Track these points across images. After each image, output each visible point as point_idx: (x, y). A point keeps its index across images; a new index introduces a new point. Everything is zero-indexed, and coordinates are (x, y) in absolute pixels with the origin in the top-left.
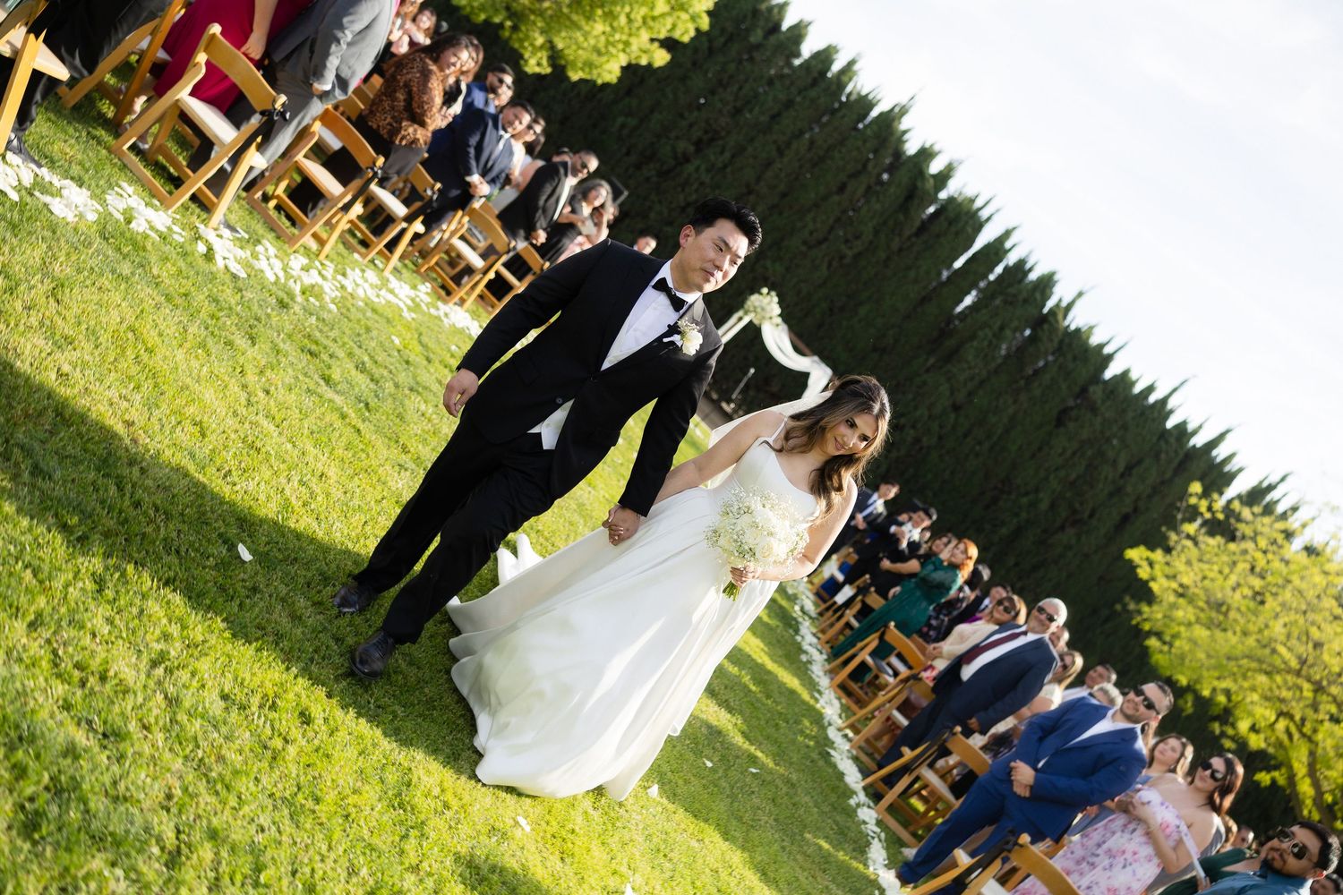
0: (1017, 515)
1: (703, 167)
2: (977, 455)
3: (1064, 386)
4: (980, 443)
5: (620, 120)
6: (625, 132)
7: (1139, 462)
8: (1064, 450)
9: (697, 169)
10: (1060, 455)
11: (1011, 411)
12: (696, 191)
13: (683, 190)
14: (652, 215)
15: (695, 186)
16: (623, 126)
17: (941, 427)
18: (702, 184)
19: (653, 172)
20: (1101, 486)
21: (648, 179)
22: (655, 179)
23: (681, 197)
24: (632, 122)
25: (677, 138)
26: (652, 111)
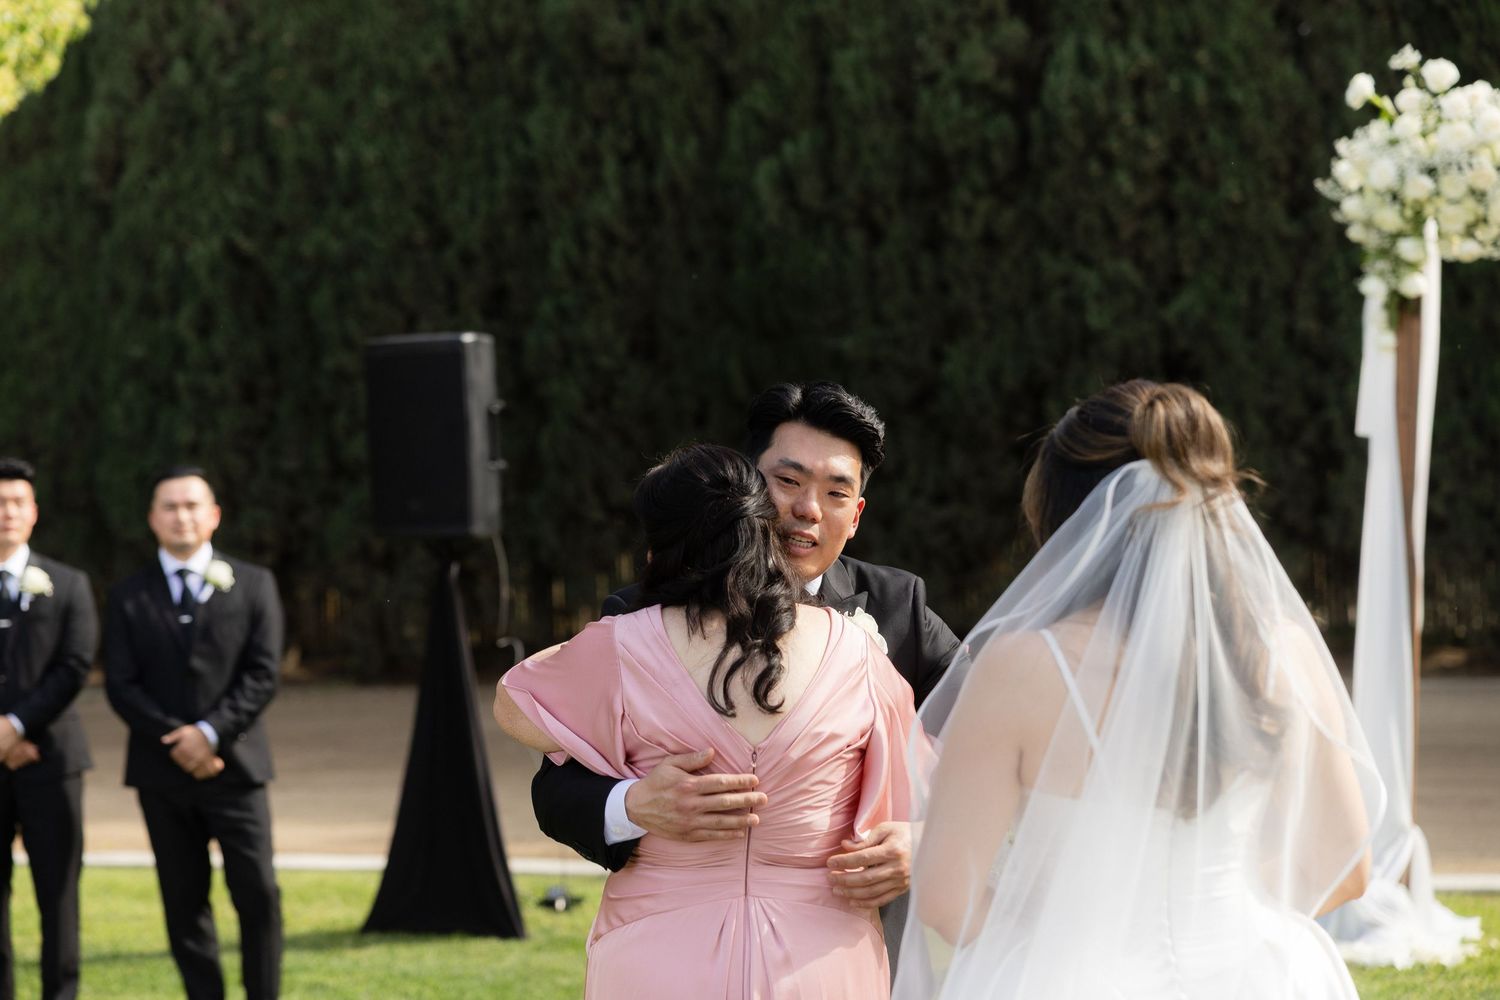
1: (1095, 44)
5: (764, 174)
6: (810, 190)
9: (1085, 64)
12: (1143, 118)
13: (1108, 161)
14: (1097, 318)
15: (1127, 117)
16: (787, 182)
18: (1139, 85)
19: (983, 206)
21: (990, 240)
22: (1008, 216)
23: (1124, 181)
24: (799, 148)
25: (951, 52)
26: (824, 67)
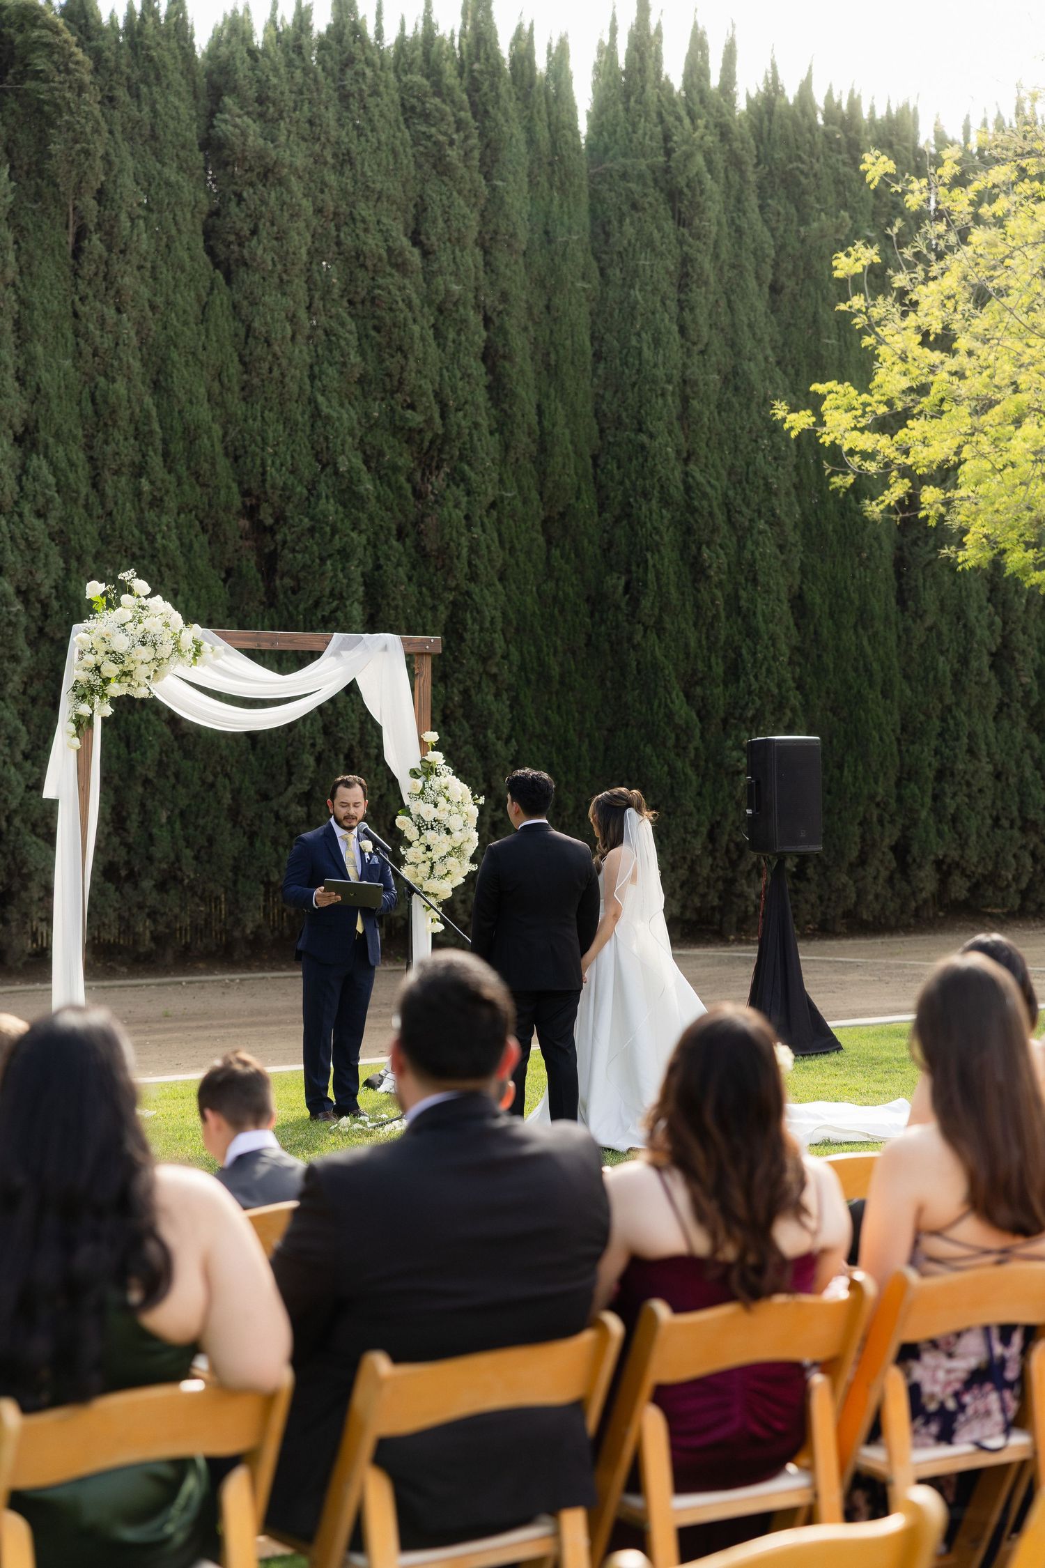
0: (345, 554)
2: (156, 503)
3: (171, 174)
4: (140, 470)
7: (421, 208)
8: (292, 319)
10: (293, 338)
11: (129, 331)
17: (40, 515)
20: (416, 328)
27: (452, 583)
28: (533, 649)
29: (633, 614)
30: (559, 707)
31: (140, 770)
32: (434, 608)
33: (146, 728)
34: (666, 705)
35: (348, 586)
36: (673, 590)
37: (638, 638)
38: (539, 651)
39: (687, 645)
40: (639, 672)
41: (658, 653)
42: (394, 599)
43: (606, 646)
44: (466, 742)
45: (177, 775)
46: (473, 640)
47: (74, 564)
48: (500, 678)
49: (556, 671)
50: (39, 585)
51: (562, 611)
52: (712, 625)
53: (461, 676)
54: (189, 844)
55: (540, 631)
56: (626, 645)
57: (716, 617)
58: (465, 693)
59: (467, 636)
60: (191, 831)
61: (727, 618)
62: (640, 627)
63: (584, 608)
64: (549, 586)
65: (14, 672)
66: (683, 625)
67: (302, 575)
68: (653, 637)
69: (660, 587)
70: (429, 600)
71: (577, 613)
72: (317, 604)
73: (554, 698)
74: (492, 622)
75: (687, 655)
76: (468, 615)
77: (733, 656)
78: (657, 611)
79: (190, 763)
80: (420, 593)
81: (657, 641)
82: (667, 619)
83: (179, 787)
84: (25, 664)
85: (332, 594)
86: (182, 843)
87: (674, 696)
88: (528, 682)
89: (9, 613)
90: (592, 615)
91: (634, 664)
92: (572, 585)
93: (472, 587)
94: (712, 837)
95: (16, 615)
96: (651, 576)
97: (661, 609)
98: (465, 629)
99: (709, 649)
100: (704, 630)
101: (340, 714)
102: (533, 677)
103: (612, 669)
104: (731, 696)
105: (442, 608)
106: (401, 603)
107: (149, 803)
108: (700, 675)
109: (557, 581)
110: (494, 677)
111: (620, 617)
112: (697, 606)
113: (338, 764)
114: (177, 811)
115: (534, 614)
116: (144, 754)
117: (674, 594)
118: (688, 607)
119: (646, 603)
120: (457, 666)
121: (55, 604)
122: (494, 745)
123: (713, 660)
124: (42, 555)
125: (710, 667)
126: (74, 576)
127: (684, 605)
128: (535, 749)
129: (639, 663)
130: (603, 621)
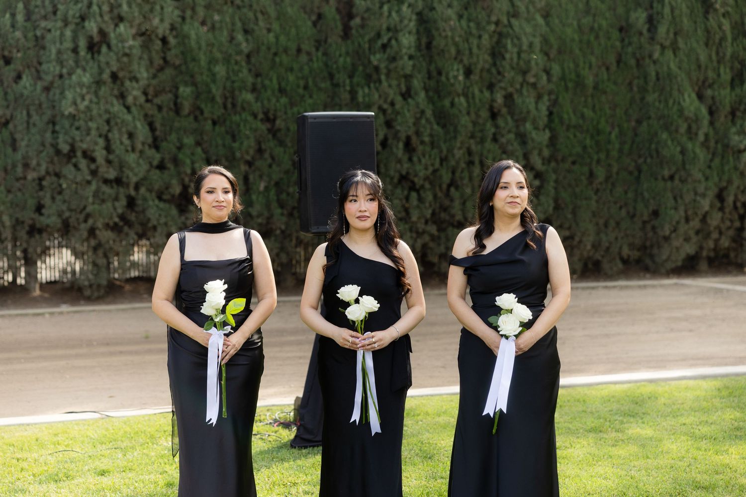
27: (494, 18)
28: (572, 65)
29: (652, 39)
30: (594, 107)
31: (238, 155)
32: (480, 37)
33: (245, 126)
34: (679, 103)
35: (401, 21)
36: (685, 20)
37: (656, 55)
38: (577, 65)
39: (698, 59)
40: (658, 79)
41: (672, 66)
42: (444, 30)
43: (633, 62)
44: (509, 132)
45: (273, 158)
46: (512, 59)
47: (189, 13)
48: (539, 86)
49: (590, 81)
50: (157, 28)
51: (597, 37)
52: (720, 44)
53: (502, 85)
54: (282, 205)
55: (577, 51)
56: (647, 61)
57: (723, 39)
58: (508, 97)
59: (508, 56)
60: (284, 196)
61: (734, 39)
62: (658, 47)
63: (615, 34)
64: (586, 21)
65: (133, 88)
66: (695, 45)
67: (366, 15)
68: (669, 53)
69: (673, 17)
70: (474, 31)
71: (609, 39)
72: (379, 35)
73: (590, 100)
74: (531, 45)
75: (699, 67)
76: (509, 42)
77: (739, 66)
78: (671, 35)
79: (282, 149)
80: (469, 27)
81: (672, 56)
82: (680, 40)
83: (274, 166)
84: (143, 83)
85: (389, 29)
86: (274, 205)
87: (686, 96)
88: (567, 89)
89: (123, 47)
90: (622, 40)
91: (654, 74)
92: (606, 19)
93: (514, 21)
94: (720, 197)
95: (131, 48)
96: (667, 10)
97: (676, 34)
98: (507, 51)
99: (719, 62)
100: (714, 48)
101: (398, 113)
102: (570, 85)
103: (638, 78)
104: (736, 96)
105: (486, 37)
106: (450, 34)
107: (251, 177)
108: (710, 81)
109: (594, 15)
110: (534, 85)
111: (642, 40)
112: (708, 31)
113: (397, 148)
114: (272, 183)
115: (573, 40)
116: (242, 143)
117: (686, 23)
118: (699, 32)
119: (662, 30)
120: (499, 77)
121: (172, 41)
122: (530, 133)
123: (722, 70)
124: (158, 7)
125: (719, 75)
126: (188, 20)
127: (696, 30)
128: (572, 137)
129: (657, 74)
130: (630, 44)
